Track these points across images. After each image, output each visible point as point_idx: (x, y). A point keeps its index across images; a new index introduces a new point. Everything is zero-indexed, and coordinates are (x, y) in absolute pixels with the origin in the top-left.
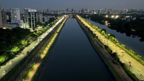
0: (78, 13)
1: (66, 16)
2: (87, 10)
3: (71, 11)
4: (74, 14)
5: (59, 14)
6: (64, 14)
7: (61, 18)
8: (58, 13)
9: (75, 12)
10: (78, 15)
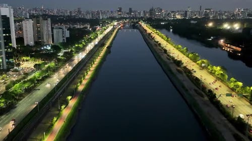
0: (142, 18)
1: (116, 23)
2: (161, 10)
3: (128, 13)
4: (133, 18)
5: (103, 19)
6: (112, 19)
7: (105, 29)
8: (99, 17)
9: (135, 15)
10: (144, 21)
